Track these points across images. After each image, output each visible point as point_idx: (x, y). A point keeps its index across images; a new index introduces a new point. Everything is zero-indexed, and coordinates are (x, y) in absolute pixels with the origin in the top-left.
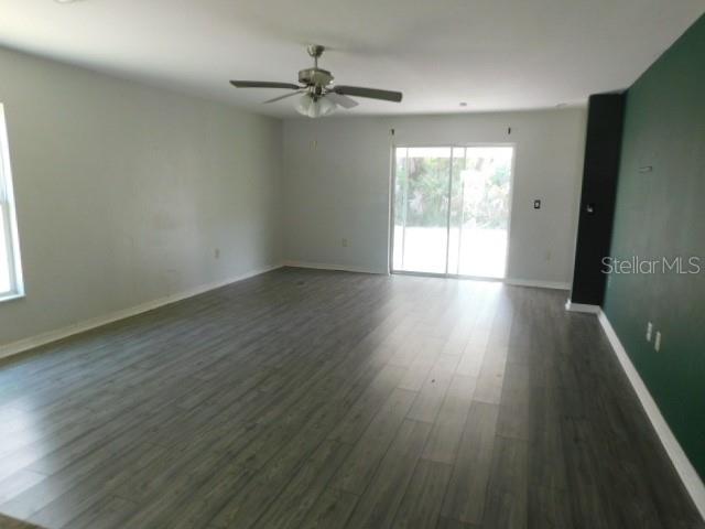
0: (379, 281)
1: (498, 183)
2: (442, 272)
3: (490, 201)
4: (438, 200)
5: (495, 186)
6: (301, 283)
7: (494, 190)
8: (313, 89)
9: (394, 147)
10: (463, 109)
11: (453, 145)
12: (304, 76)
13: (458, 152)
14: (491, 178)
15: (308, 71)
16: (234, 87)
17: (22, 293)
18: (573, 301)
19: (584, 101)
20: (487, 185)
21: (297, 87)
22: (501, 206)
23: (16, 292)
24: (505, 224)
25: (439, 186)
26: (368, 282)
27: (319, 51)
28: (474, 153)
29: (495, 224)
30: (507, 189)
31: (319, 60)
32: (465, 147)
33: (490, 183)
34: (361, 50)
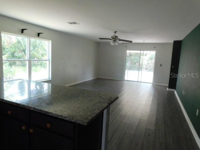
0: (121, 82)
1: (151, 59)
2: (137, 81)
3: (149, 64)
4: (135, 63)
5: (150, 60)
6: (103, 82)
7: (150, 61)
8: (114, 40)
9: (126, 50)
10: (144, 42)
11: (141, 50)
12: (112, 37)
13: (142, 52)
14: (149, 58)
15: (113, 36)
16: (99, 39)
17: (51, 79)
18: (169, 88)
19: (173, 42)
20: (148, 60)
21: (111, 39)
22: (152, 65)
23: (49, 79)
24: (153, 70)
25: (135, 59)
26: (119, 82)
27: (116, 32)
28: (145, 52)
29: (150, 70)
30: (153, 61)
31: (116, 34)
32: (144, 51)
33: (149, 59)
34: (124, 32)
